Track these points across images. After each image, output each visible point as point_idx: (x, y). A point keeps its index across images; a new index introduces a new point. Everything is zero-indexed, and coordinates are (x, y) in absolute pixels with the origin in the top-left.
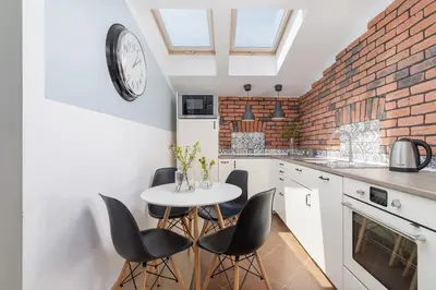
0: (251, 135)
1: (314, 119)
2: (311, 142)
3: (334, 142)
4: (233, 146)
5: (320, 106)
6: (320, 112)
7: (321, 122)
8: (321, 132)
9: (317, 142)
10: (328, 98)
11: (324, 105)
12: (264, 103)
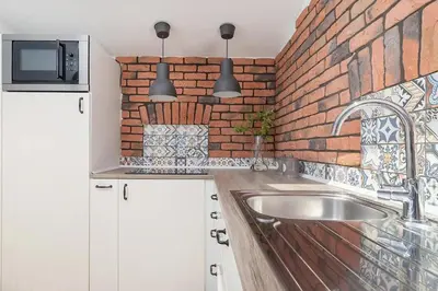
0: (181, 129)
1: (299, 93)
2: (294, 145)
3: (345, 144)
4: (148, 152)
5: (313, 61)
6: (311, 75)
7: (313, 98)
8: (314, 120)
9: (305, 144)
10: (330, 34)
11: (320, 56)
12: (206, 69)
